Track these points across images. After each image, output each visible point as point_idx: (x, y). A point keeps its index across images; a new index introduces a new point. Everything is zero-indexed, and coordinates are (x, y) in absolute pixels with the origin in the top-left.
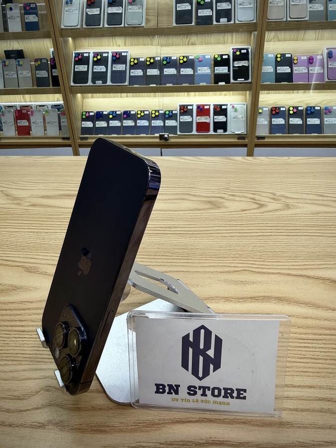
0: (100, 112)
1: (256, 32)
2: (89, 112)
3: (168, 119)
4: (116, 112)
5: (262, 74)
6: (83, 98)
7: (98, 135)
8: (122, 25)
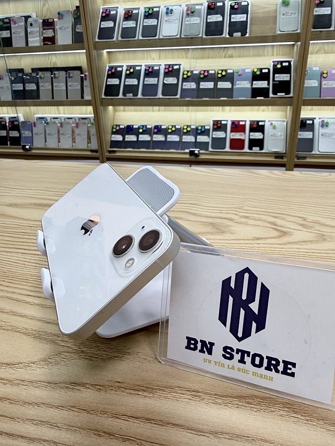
0: (130, 126)
1: (299, 43)
2: (119, 126)
3: (200, 134)
4: (146, 126)
5: (304, 88)
6: (115, 111)
7: (126, 148)
8: (157, 37)
